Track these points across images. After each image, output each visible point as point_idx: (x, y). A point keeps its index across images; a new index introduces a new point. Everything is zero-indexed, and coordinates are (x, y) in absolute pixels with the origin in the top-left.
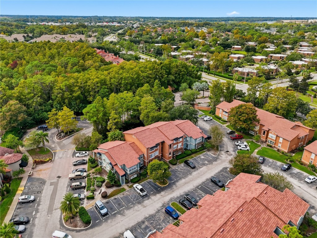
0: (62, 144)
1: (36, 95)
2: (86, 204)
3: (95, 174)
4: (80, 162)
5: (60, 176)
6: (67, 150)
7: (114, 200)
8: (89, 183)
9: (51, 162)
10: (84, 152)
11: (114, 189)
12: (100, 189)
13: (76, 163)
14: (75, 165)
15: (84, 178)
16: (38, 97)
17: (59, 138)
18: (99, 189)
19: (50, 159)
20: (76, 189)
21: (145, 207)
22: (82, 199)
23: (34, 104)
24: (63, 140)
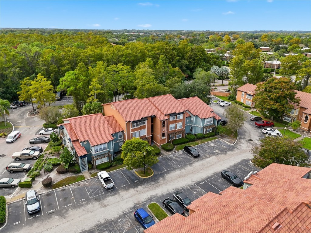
0: (31, 121)
1: (16, 64)
2: (15, 194)
3: (53, 154)
4: (40, 139)
5: (5, 154)
6: (33, 126)
7: (59, 192)
8: (36, 165)
9: (5, 137)
10: (50, 129)
11: (69, 175)
12: (49, 174)
13: (33, 140)
14: (32, 143)
15: (35, 158)
16: (18, 67)
17: (31, 114)
18: (46, 175)
19: (4, 134)
20: (14, 172)
21: (105, 206)
22: (13, 187)
23: (11, 75)
24: (35, 116)
